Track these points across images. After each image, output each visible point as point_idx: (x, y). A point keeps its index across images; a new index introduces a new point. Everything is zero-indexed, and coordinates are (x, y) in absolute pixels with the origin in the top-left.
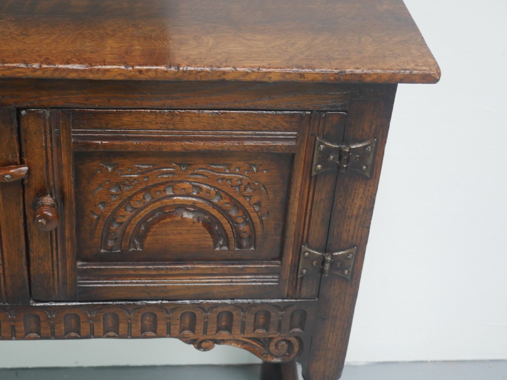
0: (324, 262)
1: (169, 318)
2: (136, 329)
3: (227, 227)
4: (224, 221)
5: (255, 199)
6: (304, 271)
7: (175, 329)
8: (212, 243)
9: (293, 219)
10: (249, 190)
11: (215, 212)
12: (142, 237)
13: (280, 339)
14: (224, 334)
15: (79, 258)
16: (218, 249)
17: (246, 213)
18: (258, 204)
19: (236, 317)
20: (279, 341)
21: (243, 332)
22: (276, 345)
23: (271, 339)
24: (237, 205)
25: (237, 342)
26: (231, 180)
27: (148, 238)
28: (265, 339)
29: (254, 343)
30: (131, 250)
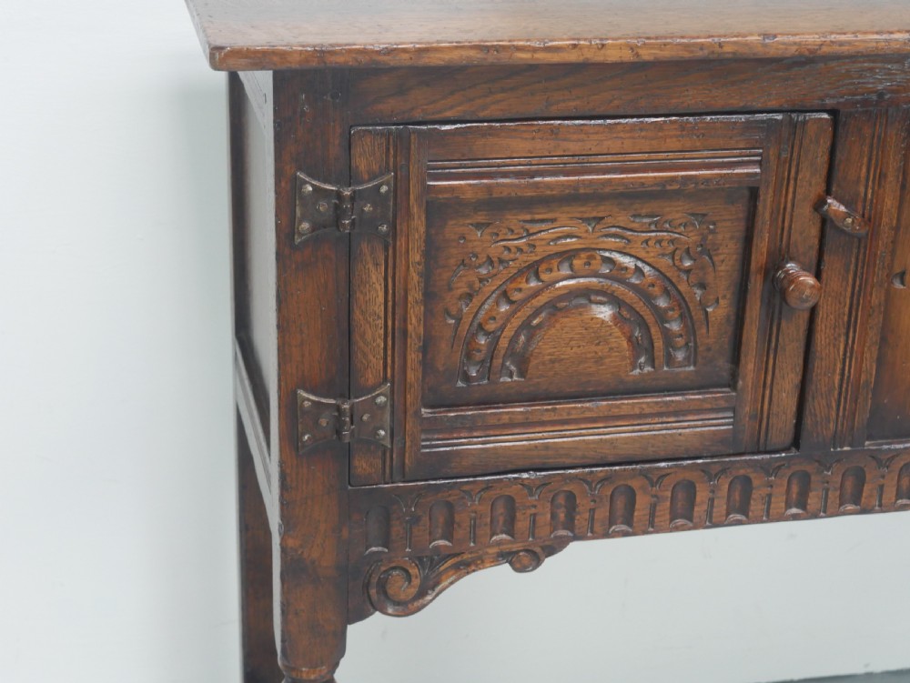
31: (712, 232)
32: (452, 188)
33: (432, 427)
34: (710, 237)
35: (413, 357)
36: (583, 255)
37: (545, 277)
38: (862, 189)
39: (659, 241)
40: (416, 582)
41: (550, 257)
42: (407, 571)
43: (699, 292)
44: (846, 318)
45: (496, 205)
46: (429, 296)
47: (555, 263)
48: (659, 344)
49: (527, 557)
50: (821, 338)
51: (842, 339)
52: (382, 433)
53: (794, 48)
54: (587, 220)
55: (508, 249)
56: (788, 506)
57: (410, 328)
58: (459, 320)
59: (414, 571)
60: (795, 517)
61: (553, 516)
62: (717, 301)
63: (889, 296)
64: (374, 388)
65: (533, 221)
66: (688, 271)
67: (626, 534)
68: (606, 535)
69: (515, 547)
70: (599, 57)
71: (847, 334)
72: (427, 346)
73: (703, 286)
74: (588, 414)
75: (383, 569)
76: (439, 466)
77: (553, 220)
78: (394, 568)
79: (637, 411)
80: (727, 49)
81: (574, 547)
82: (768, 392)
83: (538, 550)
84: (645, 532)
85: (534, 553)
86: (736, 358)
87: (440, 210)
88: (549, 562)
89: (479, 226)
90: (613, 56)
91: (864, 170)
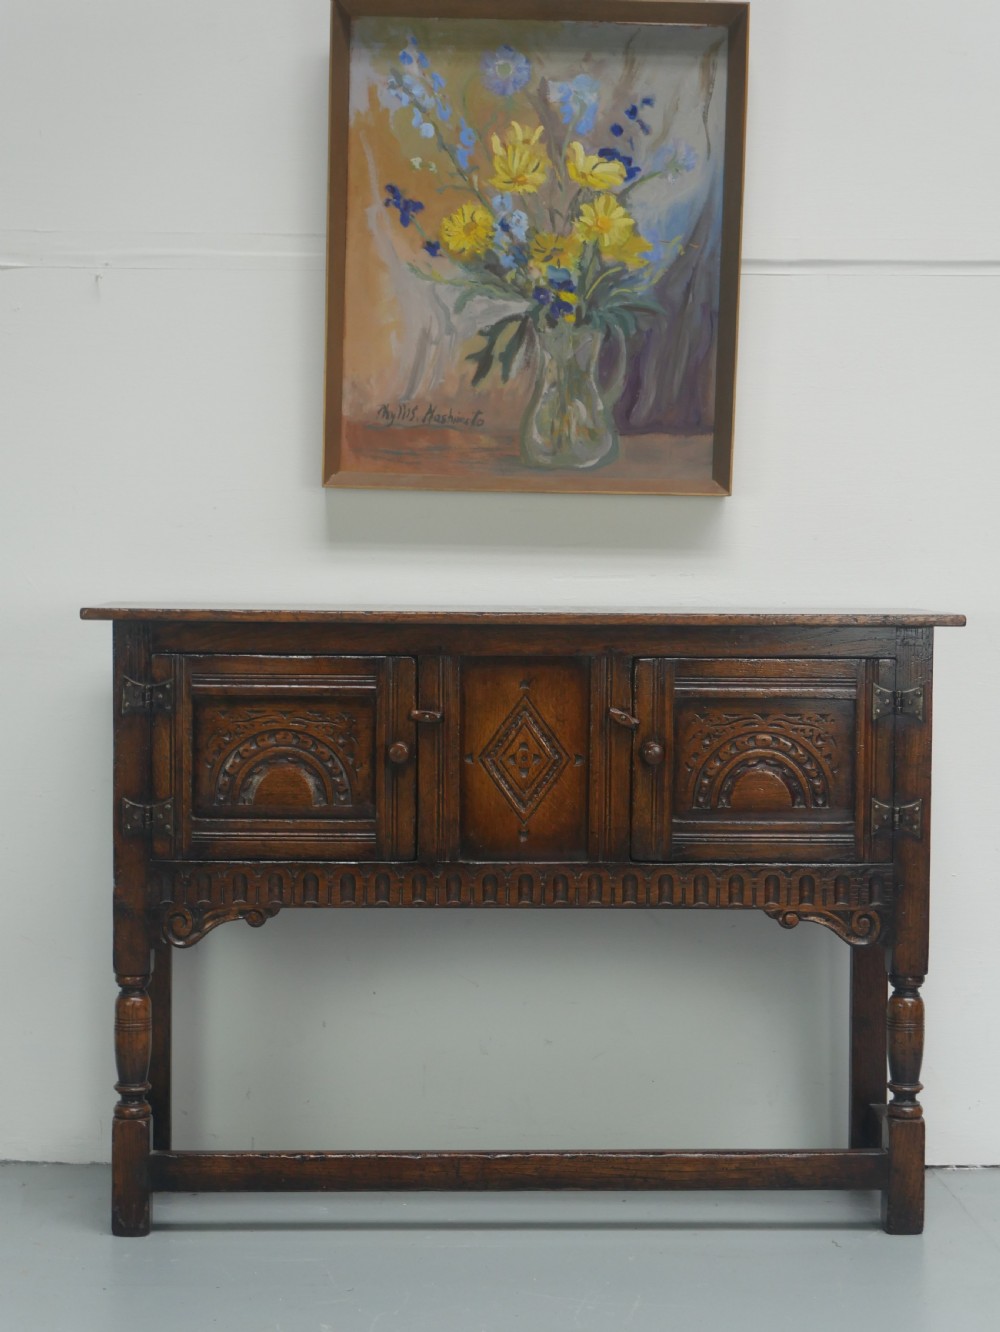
0: (893, 812)
1: (755, 883)
2: (724, 896)
3: (804, 780)
4: (800, 773)
5: (826, 751)
6: (877, 827)
7: (761, 899)
8: (790, 799)
9: (861, 767)
10: (820, 743)
11: (791, 763)
12: (729, 794)
13: (861, 913)
14: (806, 906)
15: (675, 813)
16: (796, 807)
17: (819, 766)
18: (828, 757)
19: (817, 882)
20: (861, 917)
21: (824, 904)
22: (858, 922)
23: (852, 912)
24: (811, 758)
25: (819, 915)
26: (803, 730)
27: (735, 793)
28: (845, 912)
29: (837, 918)
30: (720, 807)
31: (354, 723)
32: (205, 689)
33: (198, 826)
34: (354, 726)
35: (187, 782)
36: (282, 733)
37: (261, 744)
38: (437, 702)
39: (325, 727)
40: (190, 924)
41: (263, 733)
42: (184, 917)
43: (351, 760)
44: (436, 778)
45: (232, 700)
46: (196, 750)
47: (266, 737)
48: (329, 789)
49: (257, 917)
50: (424, 789)
51: (436, 790)
52: (168, 826)
53: (382, 618)
54: (284, 713)
55: (239, 726)
56: (414, 896)
57: (184, 766)
58: (213, 766)
59: (189, 917)
60: (420, 905)
61: (270, 890)
62: (361, 765)
63: (463, 768)
64: (164, 800)
65: (252, 711)
66: (342, 746)
67: (315, 906)
68: (301, 905)
69: (249, 908)
70: (277, 620)
71: (439, 788)
72: (196, 778)
73: (352, 756)
74: (289, 827)
75: (171, 914)
76: (201, 850)
77: (264, 711)
78: (177, 915)
79: (316, 827)
80: (346, 617)
81: (283, 911)
82: (395, 821)
83: (261, 911)
84: (326, 906)
85: (260, 913)
86: (374, 801)
87: (200, 702)
88: (269, 921)
89: (223, 713)
90: (284, 619)
91: (436, 690)
